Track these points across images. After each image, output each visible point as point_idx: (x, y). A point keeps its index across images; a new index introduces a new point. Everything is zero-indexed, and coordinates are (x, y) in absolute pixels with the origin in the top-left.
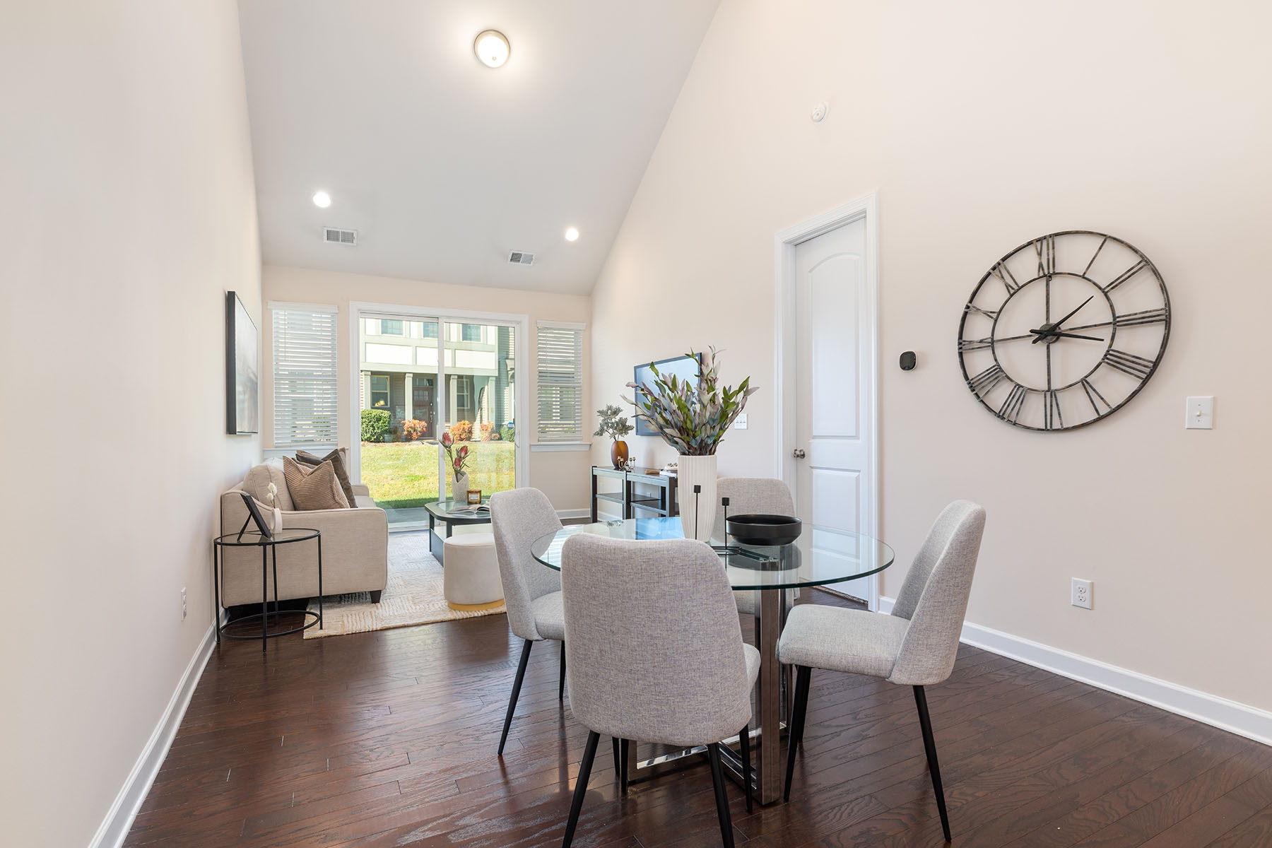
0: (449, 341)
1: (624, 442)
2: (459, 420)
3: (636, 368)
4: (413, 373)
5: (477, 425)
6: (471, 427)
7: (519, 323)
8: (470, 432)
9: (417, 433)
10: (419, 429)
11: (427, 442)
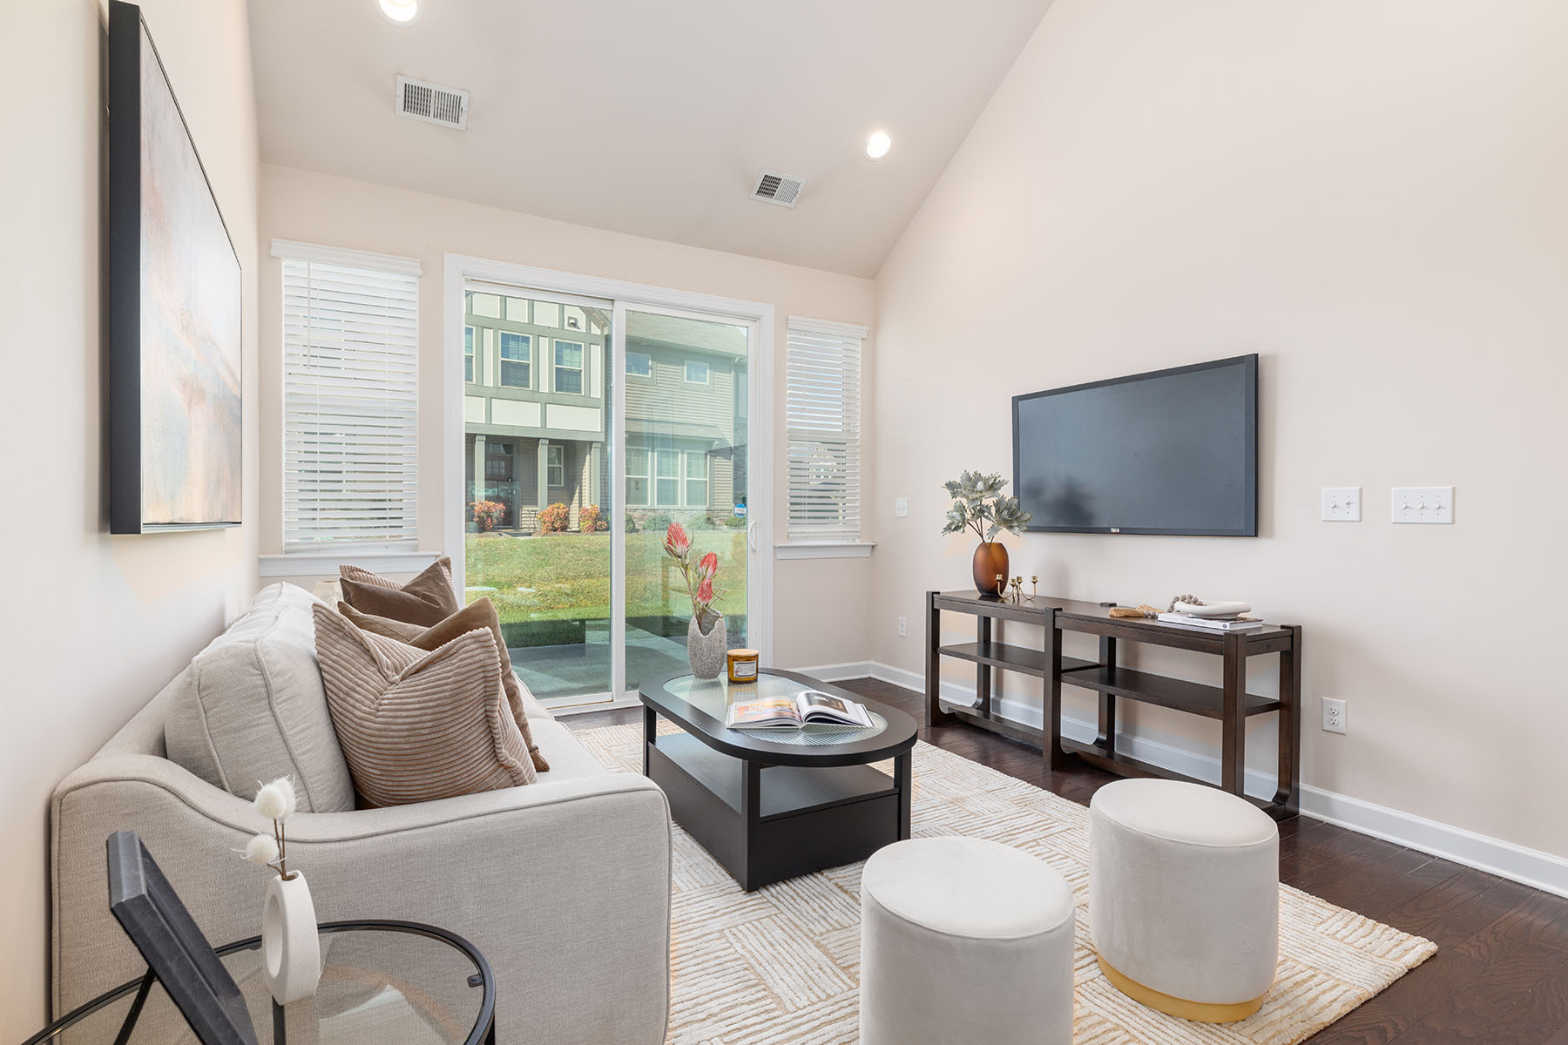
0: (538, 392)
1: (1001, 546)
2: (549, 503)
3: (1016, 400)
4: (487, 436)
5: (575, 506)
6: (568, 513)
7: (756, 319)
8: (567, 518)
9: (492, 521)
10: (496, 515)
11: (506, 533)
